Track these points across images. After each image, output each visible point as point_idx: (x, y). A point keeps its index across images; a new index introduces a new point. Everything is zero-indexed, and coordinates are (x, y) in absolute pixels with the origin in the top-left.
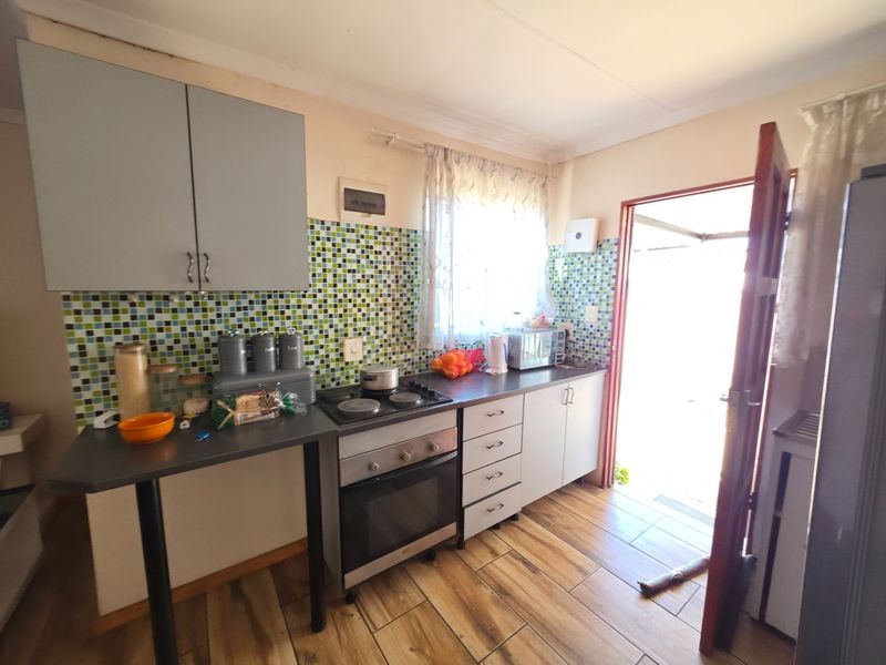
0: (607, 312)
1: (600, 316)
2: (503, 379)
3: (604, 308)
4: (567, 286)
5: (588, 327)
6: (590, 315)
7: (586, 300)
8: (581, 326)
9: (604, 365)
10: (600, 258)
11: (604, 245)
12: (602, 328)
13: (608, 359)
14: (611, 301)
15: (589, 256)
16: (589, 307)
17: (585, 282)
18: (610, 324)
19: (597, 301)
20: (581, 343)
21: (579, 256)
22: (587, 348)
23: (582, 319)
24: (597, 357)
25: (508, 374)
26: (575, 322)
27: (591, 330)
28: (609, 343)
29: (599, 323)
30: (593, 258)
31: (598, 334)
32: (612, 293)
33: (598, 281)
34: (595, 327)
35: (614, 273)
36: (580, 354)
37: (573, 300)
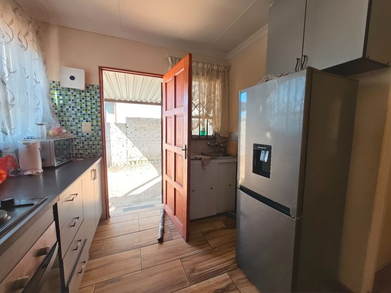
0: (97, 126)
1: (93, 128)
2: (41, 177)
3: (95, 123)
4: (65, 109)
5: (85, 134)
6: (86, 128)
7: (82, 119)
8: (80, 134)
9: (99, 155)
10: (88, 94)
11: (91, 88)
12: (95, 134)
13: (101, 151)
14: (99, 119)
15: (81, 92)
16: (84, 123)
17: (79, 108)
18: (100, 132)
19: (89, 119)
20: (81, 145)
21: (72, 91)
22: (86, 147)
23: (79, 130)
24: (94, 151)
25: (44, 173)
26: (75, 132)
27: (88, 136)
28: (101, 143)
29: (93, 132)
30: (83, 94)
31: (93, 138)
32: (99, 115)
33: (89, 108)
34: (90, 134)
35: (99, 104)
36: (81, 152)
37: (71, 119)
